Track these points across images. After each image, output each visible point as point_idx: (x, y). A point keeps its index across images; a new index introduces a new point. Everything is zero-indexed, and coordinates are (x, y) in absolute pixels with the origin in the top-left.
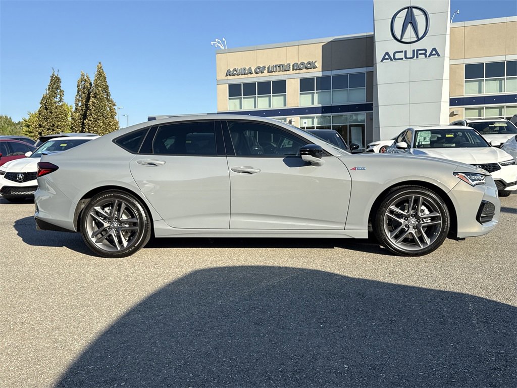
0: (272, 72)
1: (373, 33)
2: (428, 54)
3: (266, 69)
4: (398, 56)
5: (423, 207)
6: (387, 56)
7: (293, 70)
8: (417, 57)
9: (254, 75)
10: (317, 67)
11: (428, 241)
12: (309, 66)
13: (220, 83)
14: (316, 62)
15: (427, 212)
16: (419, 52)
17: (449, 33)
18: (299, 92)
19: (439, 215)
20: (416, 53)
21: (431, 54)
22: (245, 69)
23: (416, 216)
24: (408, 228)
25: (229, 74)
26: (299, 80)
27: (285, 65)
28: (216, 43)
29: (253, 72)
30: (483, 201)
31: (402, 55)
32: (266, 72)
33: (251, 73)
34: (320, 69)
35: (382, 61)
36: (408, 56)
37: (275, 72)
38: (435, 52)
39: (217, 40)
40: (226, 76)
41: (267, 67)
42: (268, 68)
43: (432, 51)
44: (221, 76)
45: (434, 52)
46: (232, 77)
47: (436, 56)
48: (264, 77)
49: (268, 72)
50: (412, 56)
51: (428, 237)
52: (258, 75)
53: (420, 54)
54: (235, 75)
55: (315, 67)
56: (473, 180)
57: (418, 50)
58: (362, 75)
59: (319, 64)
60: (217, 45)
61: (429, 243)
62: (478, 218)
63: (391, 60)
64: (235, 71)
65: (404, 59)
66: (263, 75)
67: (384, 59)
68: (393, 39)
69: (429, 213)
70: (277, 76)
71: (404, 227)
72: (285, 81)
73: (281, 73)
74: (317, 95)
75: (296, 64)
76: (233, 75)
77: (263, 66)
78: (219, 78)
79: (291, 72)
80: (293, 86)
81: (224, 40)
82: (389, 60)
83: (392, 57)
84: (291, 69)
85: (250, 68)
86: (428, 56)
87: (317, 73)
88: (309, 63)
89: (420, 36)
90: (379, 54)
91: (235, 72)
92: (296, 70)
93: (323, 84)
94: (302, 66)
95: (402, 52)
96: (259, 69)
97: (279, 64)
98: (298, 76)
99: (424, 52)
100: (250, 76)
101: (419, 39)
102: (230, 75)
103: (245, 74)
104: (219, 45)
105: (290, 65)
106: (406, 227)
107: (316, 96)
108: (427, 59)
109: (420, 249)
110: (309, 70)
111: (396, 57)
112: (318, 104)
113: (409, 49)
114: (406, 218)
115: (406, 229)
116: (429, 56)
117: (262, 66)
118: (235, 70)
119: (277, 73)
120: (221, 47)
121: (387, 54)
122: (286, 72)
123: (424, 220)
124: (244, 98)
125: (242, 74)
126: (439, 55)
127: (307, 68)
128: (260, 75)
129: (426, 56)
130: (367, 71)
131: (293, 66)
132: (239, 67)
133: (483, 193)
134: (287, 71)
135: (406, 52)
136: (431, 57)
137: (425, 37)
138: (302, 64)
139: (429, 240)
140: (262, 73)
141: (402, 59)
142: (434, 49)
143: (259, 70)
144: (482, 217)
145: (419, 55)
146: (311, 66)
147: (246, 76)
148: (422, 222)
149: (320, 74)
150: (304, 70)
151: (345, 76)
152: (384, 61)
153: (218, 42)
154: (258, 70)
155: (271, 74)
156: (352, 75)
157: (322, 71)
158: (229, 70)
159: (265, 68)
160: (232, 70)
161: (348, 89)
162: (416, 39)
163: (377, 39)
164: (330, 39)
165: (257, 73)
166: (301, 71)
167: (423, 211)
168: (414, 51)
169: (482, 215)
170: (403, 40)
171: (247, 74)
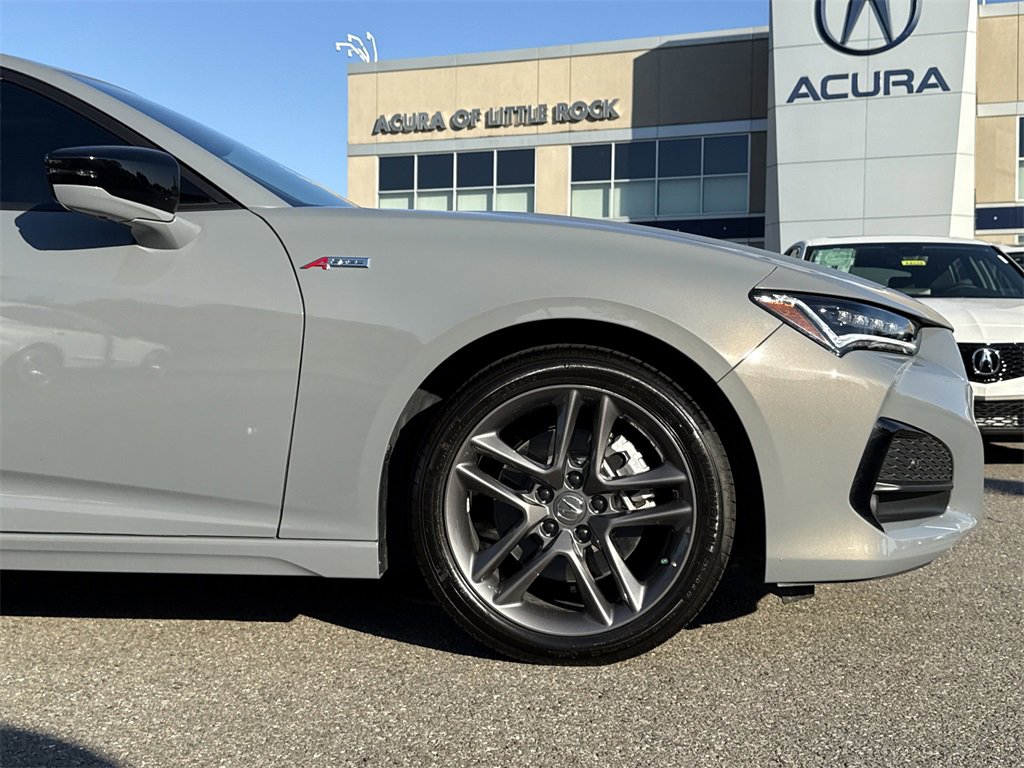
0: (497, 126)
1: (766, 29)
2: (916, 84)
3: (482, 118)
4: (833, 87)
5: (622, 445)
6: (804, 89)
7: (555, 122)
8: (887, 92)
9: (449, 133)
10: (617, 117)
11: (636, 594)
12: (597, 111)
13: (355, 152)
14: (615, 101)
15: (637, 464)
16: (893, 78)
17: (975, 30)
18: (569, 182)
19: (682, 477)
20: (883, 83)
21: (924, 85)
22: (424, 116)
23: (586, 481)
24: (556, 533)
25: (381, 128)
26: (570, 148)
27: (533, 108)
28: (349, 44)
29: (447, 124)
30: (881, 420)
31: (845, 86)
32: (480, 125)
33: (440, 128)
34: (628, 122)
35: (790, 100)
36: (861, 90)
37: (505, 126)
38: (935, 79)
39: (350, 37)
40: (374, 133)
41: (483, 112)
42: (487, 115)
43: (927, 77)
44: (360, 132)
45: (933, 80)
46: (388, 138)
47: (940, 90)
48: (476, 139)
49: (488, 126)
50: (871, 89)
51: (639, 575)
52: (460, 134)
53: (896, 84)
54: (396, 133)
55: (612, 117)
56: (841, 330)
57: (888, 74)
58: (740, 139)
59: (624, 109)
60: (353, 52)
61: (638, 606)
62: (860, 498)
63: (816, 98)
64: (399, 121)
65: (851, 96)
66: (471, 133)
67: (795, 95)
68: (821, 40)
69: (648, 468)
70: (512, 137)
71: (539, 531)
72: (532, 152)
73: (522, 129)
74: (618, 190)
75: (563, 106)
76: (394, 132)
77: (474, 111)
78: (354, 139)
79: (549, 127)
80: (553, 165)
81: (369, 36)
82: (810, 99)
83: (819, 91)
84: (549, 119)
85: (439, 114)
86: (915, 89)
87: (619, 130)
88: (598, 105)
89: (896, 34)
90: (783, 83)
91: (398, 125)
92: (563, 122)
93: (634, 161)
94: (578, 113)
95: (845, 76)
96: (462, 116)
97: (515, 104)
98: (566, 138)
99: (904, 77)
100: (437, 135)
101: (891, 44)
102: (384, 132)
103: (423, 131)
104: (358, 51)
105: (546, 110)
106: (546, 529)
107: (615, 195)
108: (915, 96)
109: (600, 630)
110: (598, 124)
111: (830, 91)
112: (622, 214)
113: (865, 68)
114: (547, 490)
115: (547, 538)
116: (920, 90)
117: (469, 110)
118: (397, 118)
119: (511, 130)
120: (363, 57)
121: (804, 81)
122: (534, 128)
123: (626, 499)
124: (420, 195)
125: (416, 131)
126: (946, 88)
127: (591, 118)
128: (464, 133)
129: (910, 90)
130: (753, 130)
131: (554, 110)
132: (409, 111)
133: (886, 387)
134: (537, 124)
135: (855, 76)
136: (926, 91)
137: (909, 38)
138: (579, 106)
139: (643, 588)
140: (470, 127)
141: (845, 96)
142: (934, 71)
143: (464, 120)
144: (884, 497)
145: (892, 88)
146: (602, 112)
147: (427, 135)
148: (612, 509)
149: (627, 136)
150: (584, 124)
151: (692, 143)
152: (796, 101)
153: (355, 43)
154: (460, 121)
155: (494, 131)
156: (711, 141)
157: (633, 127)
158: (383, 117)
159: (479, 114)
160: (388, 118)
161: (702, 176)
162: (883, 43)
163: (777, 41)
164: (656, 42)
165: (456, 128)
166: (575, 126)
167: (620, 460)
168: (877, 75)
169: (883, 487)
170: (849, 45)
171: (431, 130)
